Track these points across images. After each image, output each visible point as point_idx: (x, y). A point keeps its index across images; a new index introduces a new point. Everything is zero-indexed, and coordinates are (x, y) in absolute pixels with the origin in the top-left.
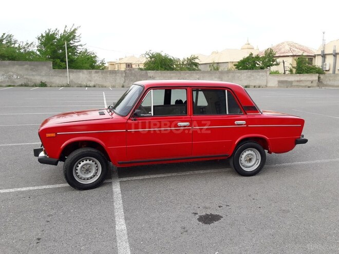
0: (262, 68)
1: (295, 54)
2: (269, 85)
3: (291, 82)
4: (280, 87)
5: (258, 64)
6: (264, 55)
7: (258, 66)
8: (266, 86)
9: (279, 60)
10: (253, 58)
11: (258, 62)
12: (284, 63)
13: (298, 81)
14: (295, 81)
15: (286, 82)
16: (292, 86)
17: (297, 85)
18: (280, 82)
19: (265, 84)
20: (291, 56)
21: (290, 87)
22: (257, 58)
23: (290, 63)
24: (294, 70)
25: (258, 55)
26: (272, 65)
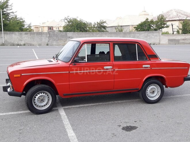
0: (155, 30)
1: (180, 19)
2: (161, 43)
3: (178, 40)
4: (170, 44)
5: (152, 27)
6: (157, 20)
7: (152, 28)
8: (159, 44)
9: (168, 23)
10: (148, 22)
11: (152, 25)
12: (172, 26)
13: (183, 39)
14: (181, 39)
15: (174, 40)
16: (179, 43)
17: (183, 43)
18: (169, 40)
19: (158, 42)
20: (178, 20)
21: (178, 44)
22: (152, 22)
23: (177, 25)
24: (181, 31)
25: (152, 20)
26: (163, 27)
